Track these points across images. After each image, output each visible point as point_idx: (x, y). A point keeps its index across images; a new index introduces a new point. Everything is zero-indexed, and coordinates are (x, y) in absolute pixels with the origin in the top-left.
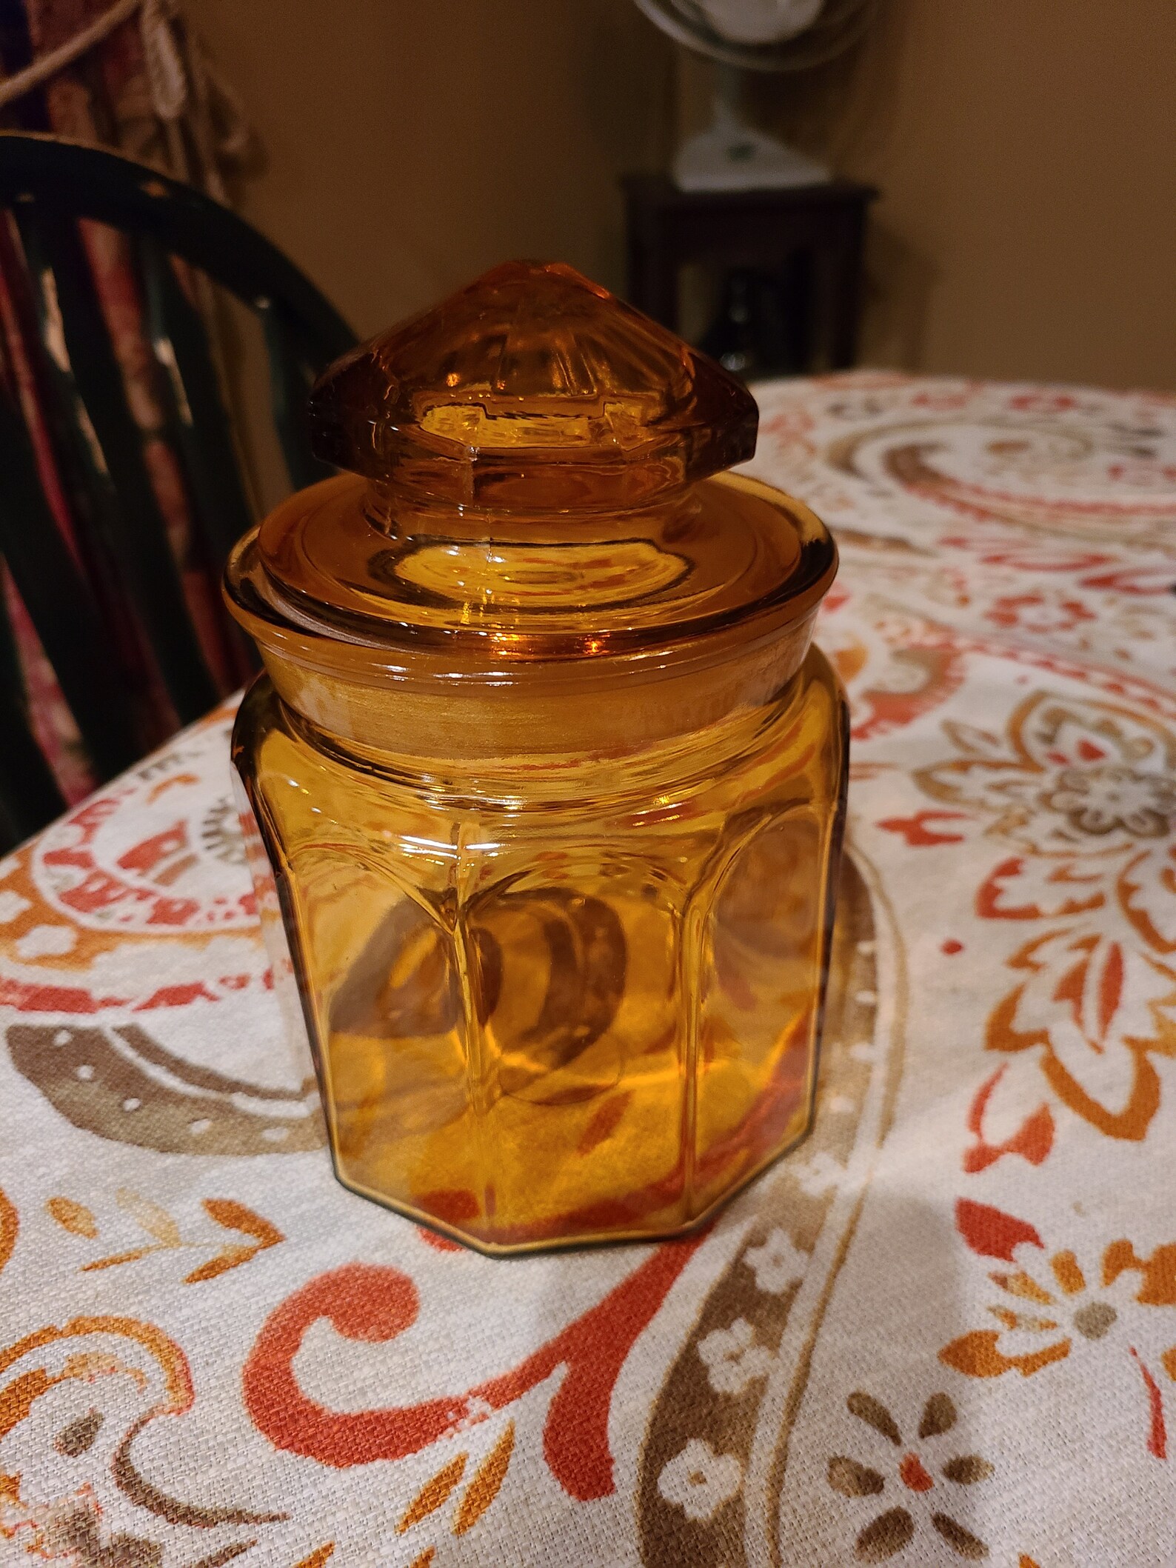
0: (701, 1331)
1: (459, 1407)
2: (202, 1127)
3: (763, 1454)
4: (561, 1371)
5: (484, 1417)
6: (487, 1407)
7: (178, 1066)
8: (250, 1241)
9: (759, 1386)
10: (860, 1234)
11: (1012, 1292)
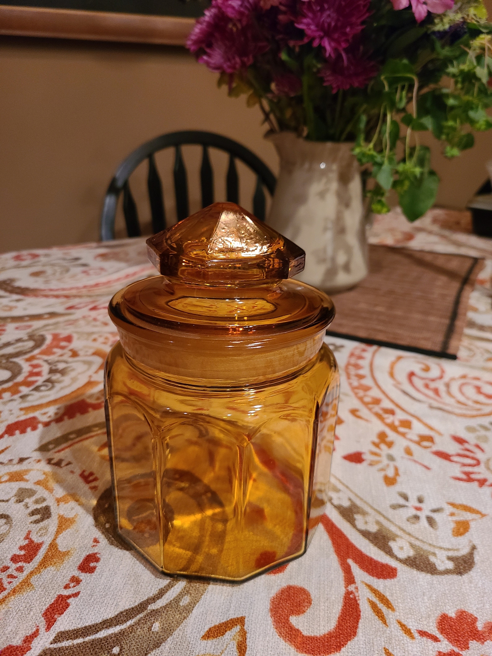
0: (354, 526)
1: (348, 593)
2: (156, 627)
3: (399, 533)
4: (350, 561)
5: (357, 588)
6: (353, 586)
7: (107, 624)
8: (237, 628)
9: (378, 523)
10: (340, 478)
11: (374, 465)
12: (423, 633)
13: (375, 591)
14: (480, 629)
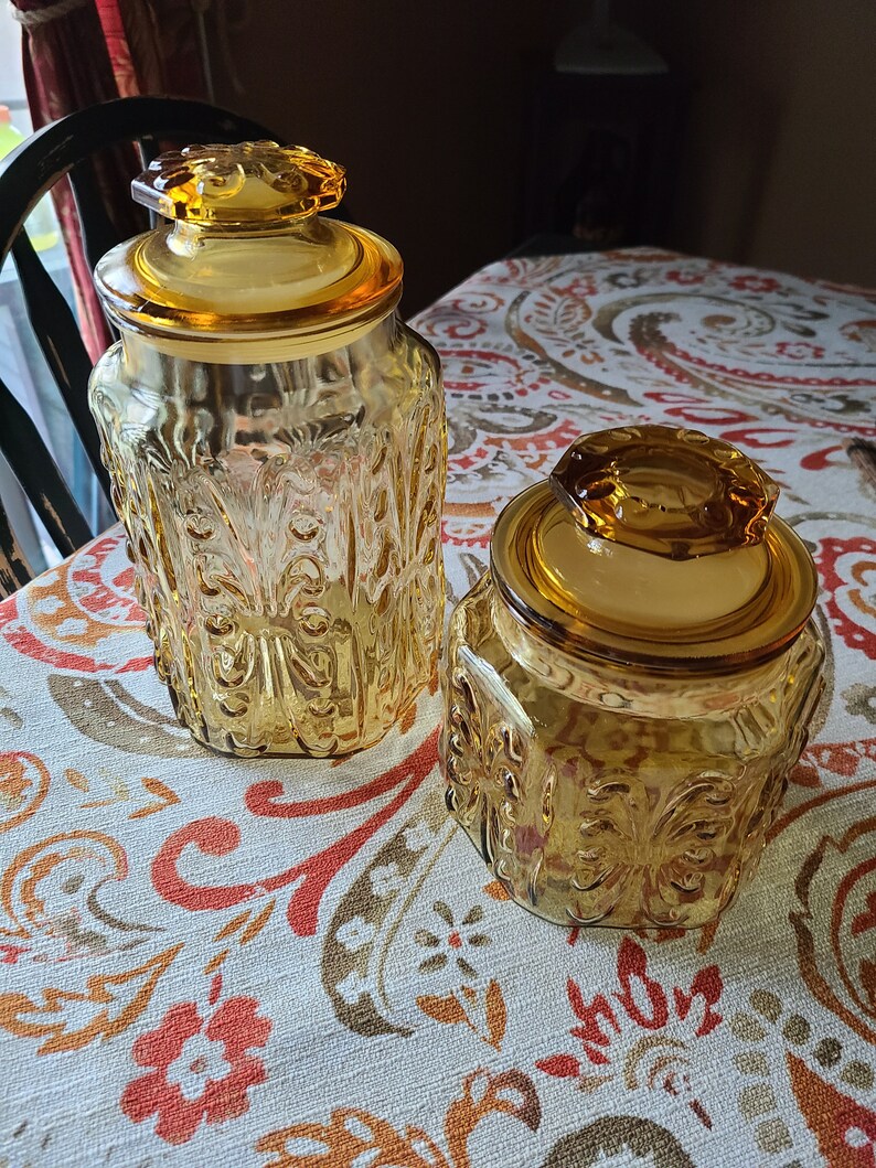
0: (373, 866)
1: (251, 888)
2: (146, 739)
3: (388, 924)
4: (302, 878)
5: (261, 895)
6: (265, 890)
8: (163, 800)
9: (394, 894)
12: (218, 982)
13: (265, 916)
14: (248, 1052)
